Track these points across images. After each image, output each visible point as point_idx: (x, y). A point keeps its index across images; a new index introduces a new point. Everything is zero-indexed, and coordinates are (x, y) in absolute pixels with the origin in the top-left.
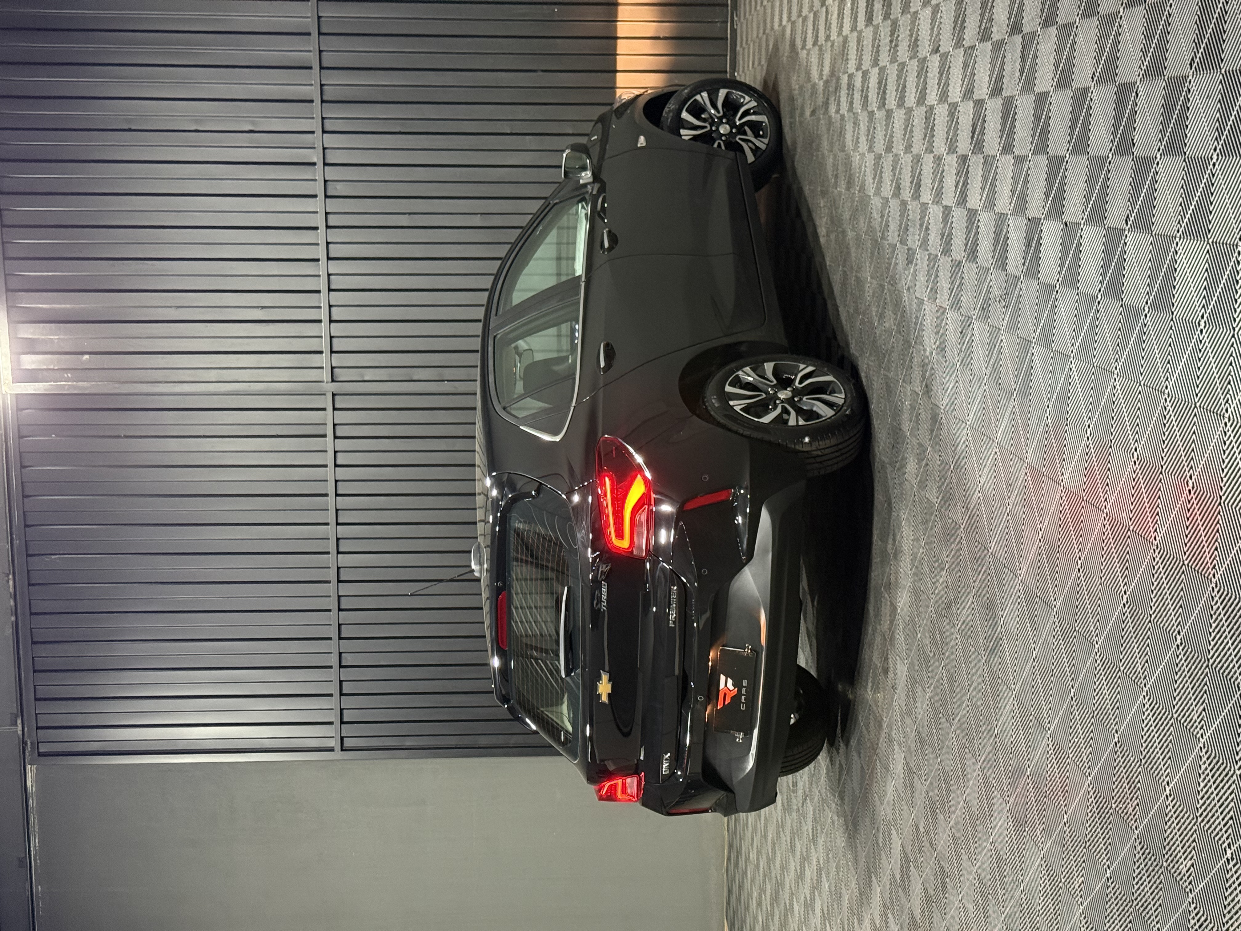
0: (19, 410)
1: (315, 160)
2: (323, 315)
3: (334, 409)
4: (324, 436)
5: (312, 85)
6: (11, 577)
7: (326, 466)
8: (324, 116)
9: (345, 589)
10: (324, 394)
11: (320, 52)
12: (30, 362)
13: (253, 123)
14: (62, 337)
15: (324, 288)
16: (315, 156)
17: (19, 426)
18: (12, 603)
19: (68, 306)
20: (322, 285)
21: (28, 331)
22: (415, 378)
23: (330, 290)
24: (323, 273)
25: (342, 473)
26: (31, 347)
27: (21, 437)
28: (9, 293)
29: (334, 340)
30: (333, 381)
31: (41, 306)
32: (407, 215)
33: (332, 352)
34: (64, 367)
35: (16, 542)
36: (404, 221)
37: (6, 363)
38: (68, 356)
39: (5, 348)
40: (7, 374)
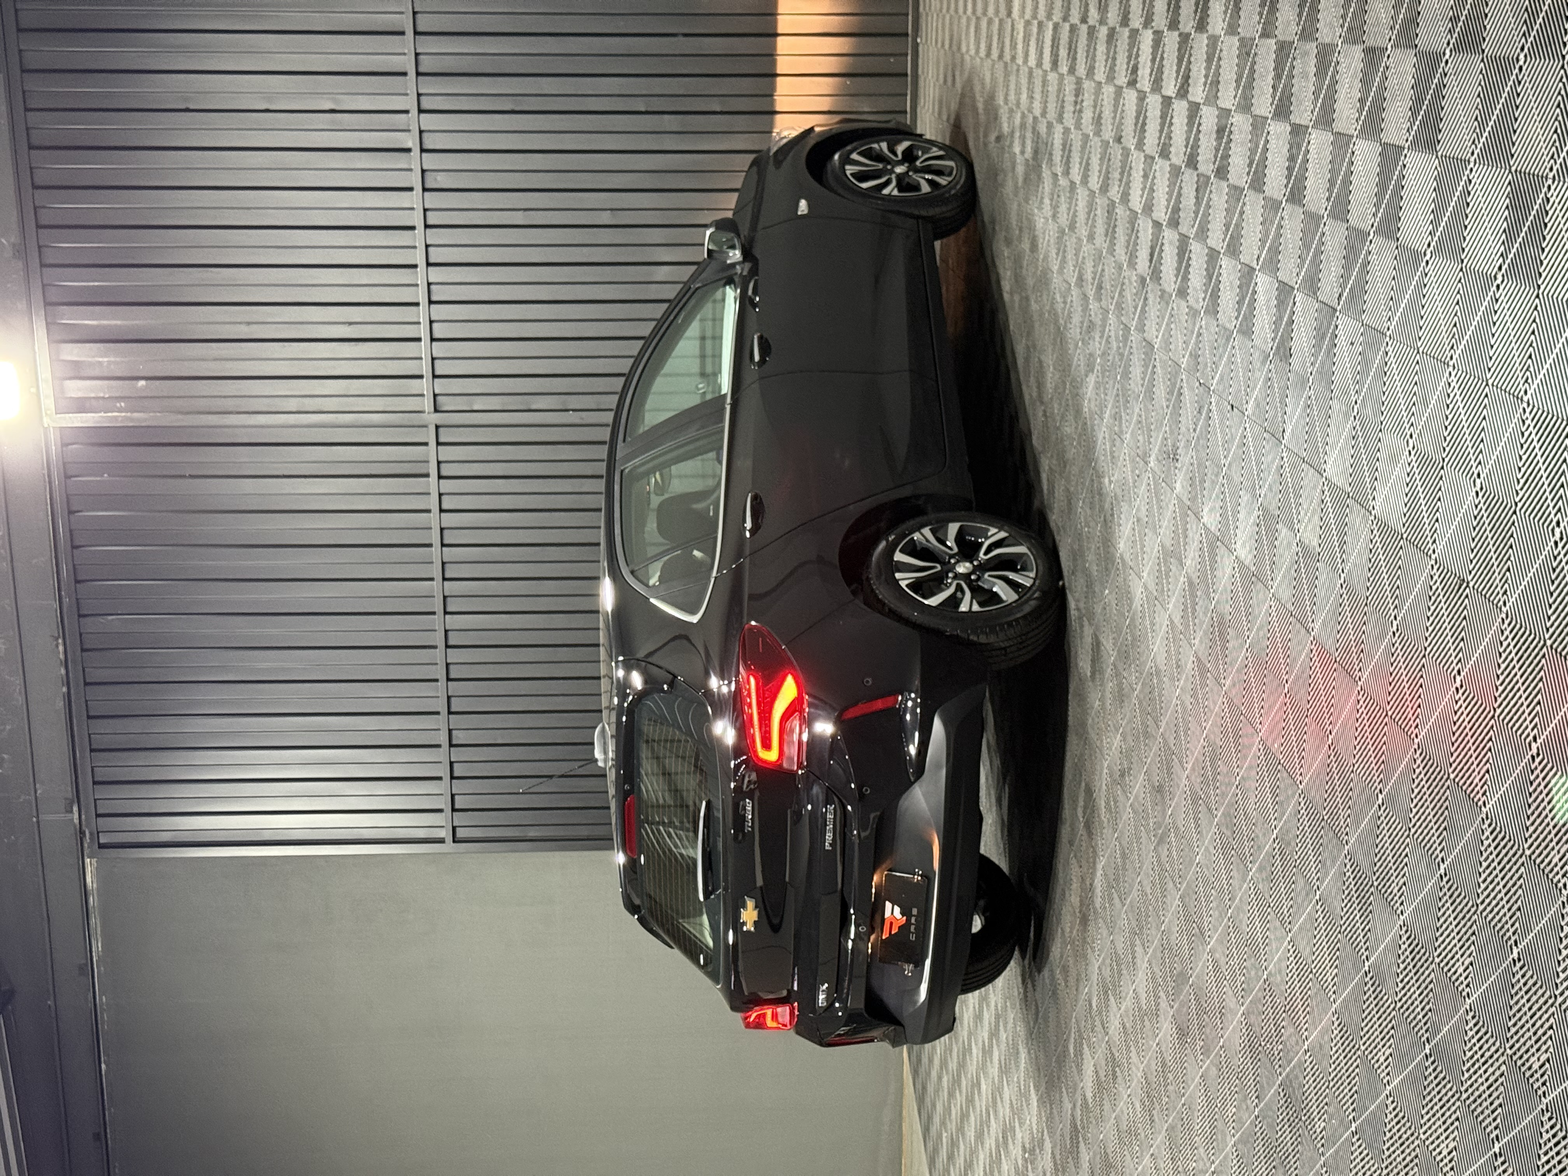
0: (64, 445)
1: (409, 145)
2: (423, 332)
3: (438, 444)
4: (427, 475)
5: (405, 54)
6: (60, 641)
7: (429, 511)
8: (421, 91)
9: (454, 656)
10: (426, 426)
11: (415, 13)
12: (77, 389)
13: (335, 101)
14: (112, 359)
15: (422, 298)
16: (410, 141)
17: (64, 464)
18: (63, 671)
19: (119, 322)
20: (421, 296)
21: (73, 352)
22: (534, 407)
23: (431, 302)
24: (421, 281)
25: (449, 520)
26: (77, 371)
27: (67, 477)
28: (48, 307)
29: (436, 362)
30: (436, 410)
31: (86, 322)
32: (521, 213)
33: (435, 376)
34: (117, 395)
35: (66, 600)
36: (518, 218)
37: (47, 390)
38: (121, 383)
39: (45, 372)
40: (49, 403)
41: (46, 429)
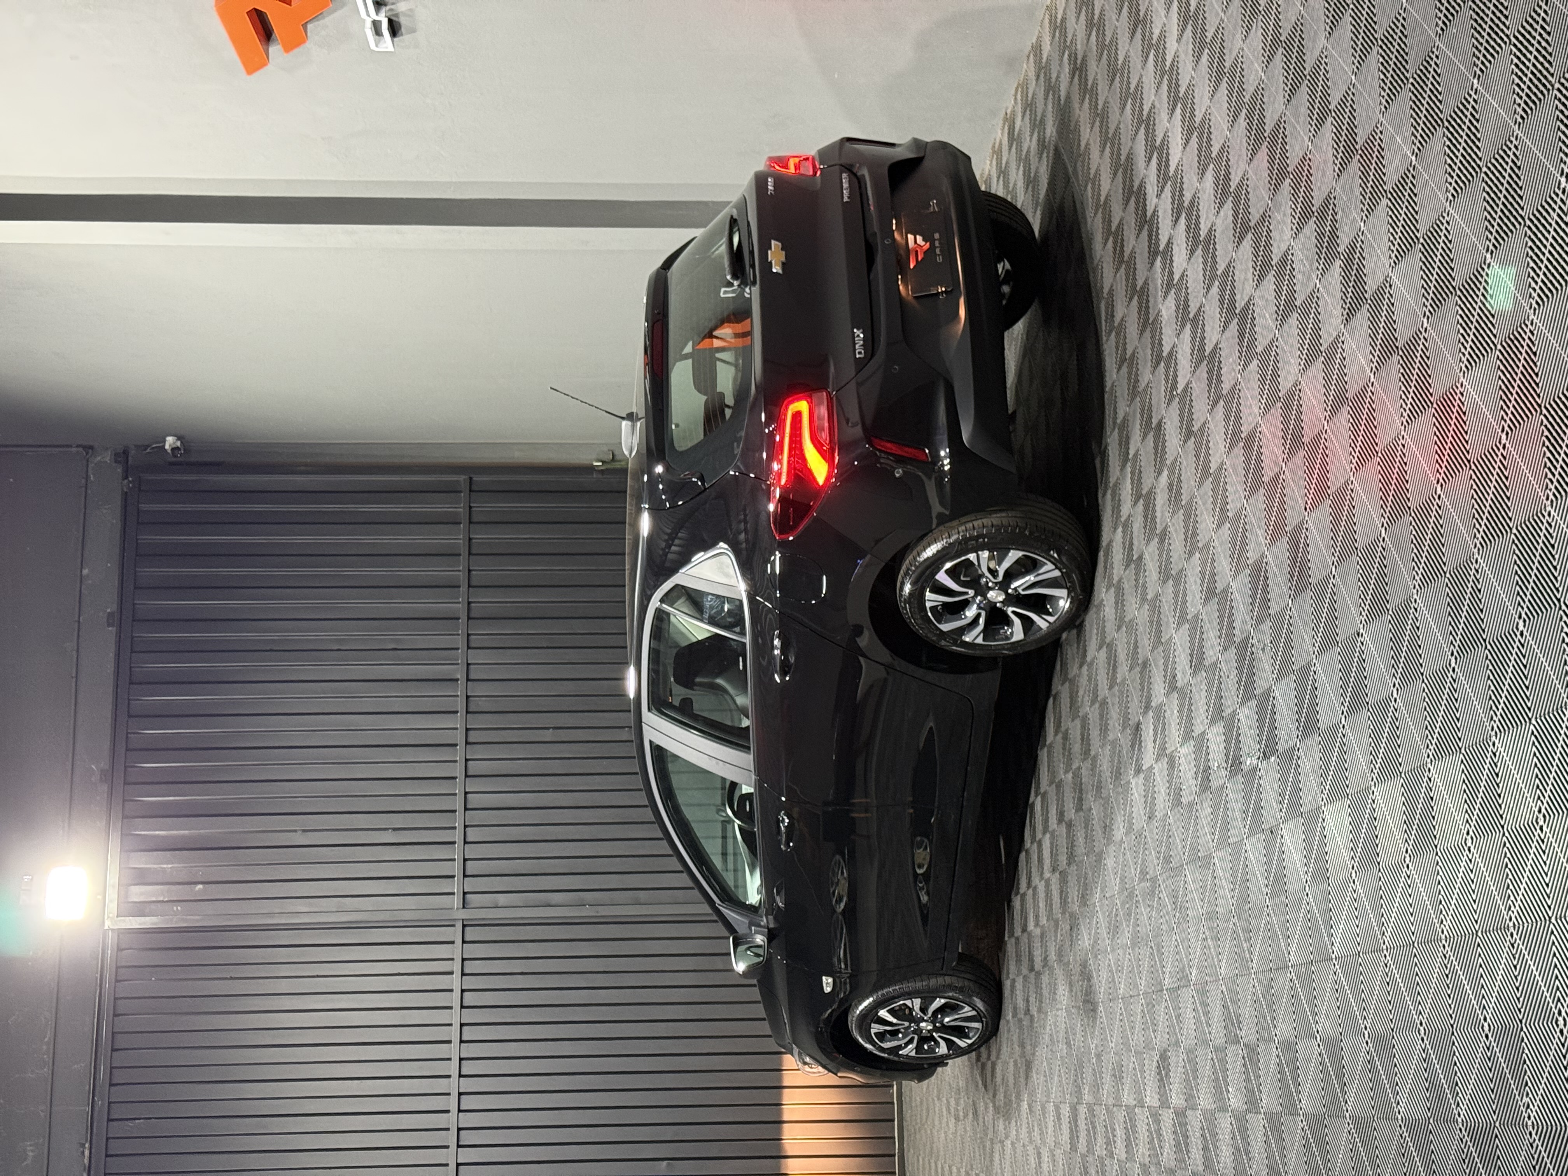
0: (120, 949)
1: (458, 676)
2: (458, 836)
3: (464, 942)
4: (451, 973)
5: (459, 603)
6: (87, 1145)
7: (451, 1008)
8: (470, 632)
10: (454, 925)
11: (470, 571)
12: (139, 893)
14: (175, 865)
15: (459, 806)
16: (458, 673)
17: (117, 968)
19: (186, 832)
20: (459, 804)
21: (141, 861)
22: (553, 903)
23: (466, 809)
24: (459, 791)
25: (469, 1016)
26: (141, 878)
27: (117, 981)
28: (125, 820)
29: (467, 862)
30: (464, 908)
33: (465, 876)
34: (175, 898)
35: (98, 1105)
36: (548, 735)
37: (112, 894)
38: (181, 887)
39: (113, 878)
40: (112, 907)
41: (105, 932)
